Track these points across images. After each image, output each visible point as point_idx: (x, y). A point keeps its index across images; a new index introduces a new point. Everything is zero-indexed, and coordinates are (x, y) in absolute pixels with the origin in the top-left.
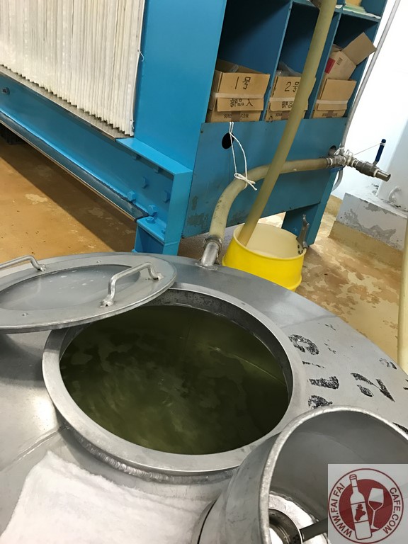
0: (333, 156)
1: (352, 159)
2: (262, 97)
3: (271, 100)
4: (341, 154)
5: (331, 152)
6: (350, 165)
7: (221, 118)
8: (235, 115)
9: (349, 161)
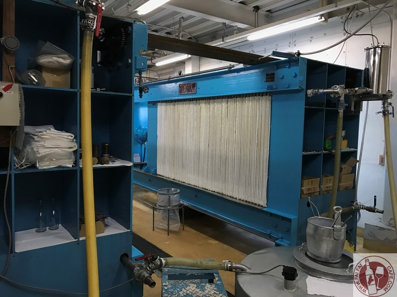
0: (353, 206)
1: (363, 206)
2: (318, 186)
3: (322, 186)
4: (357, 204)
5: (352, 204)
6: (362, 209)
7: (305, 196)
8: (309, 194)
9: (362, 207)
